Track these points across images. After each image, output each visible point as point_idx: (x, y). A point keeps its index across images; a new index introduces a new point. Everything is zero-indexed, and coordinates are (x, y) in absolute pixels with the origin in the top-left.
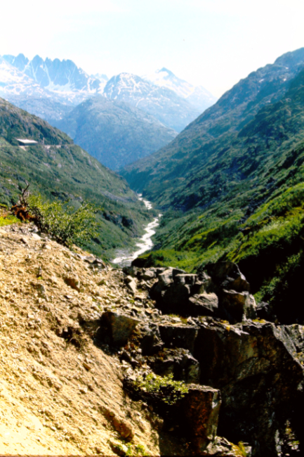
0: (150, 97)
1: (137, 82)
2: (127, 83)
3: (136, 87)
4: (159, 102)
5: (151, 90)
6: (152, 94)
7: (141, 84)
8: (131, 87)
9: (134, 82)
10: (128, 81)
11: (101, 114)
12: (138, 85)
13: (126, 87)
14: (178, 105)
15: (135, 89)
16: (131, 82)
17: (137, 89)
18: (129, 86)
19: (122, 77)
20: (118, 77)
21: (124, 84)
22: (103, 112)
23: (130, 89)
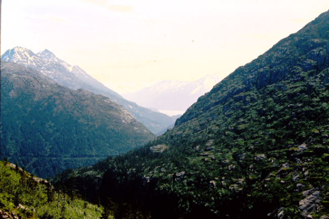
0: (44, 70)
1: (31, 56)
2: (22, 56)
3: (30, 60)
4: (52, 76)
5: (45, 64)
6: (45, 67)
7: (34, 58)
8: (26, 60)
9: (28, 56)
10: (23, 54)
11: (15, 75)
12: (31, 58)
13: (21, 60)
14: (70, 79)
15: (29, 62)
16: (25, 55)
17: (32, 62)
18: (24, 59)
19: (16, 50)
20: (13, 50)
21: (19, 57)
22: (16, 73)
23: (25, 62)
